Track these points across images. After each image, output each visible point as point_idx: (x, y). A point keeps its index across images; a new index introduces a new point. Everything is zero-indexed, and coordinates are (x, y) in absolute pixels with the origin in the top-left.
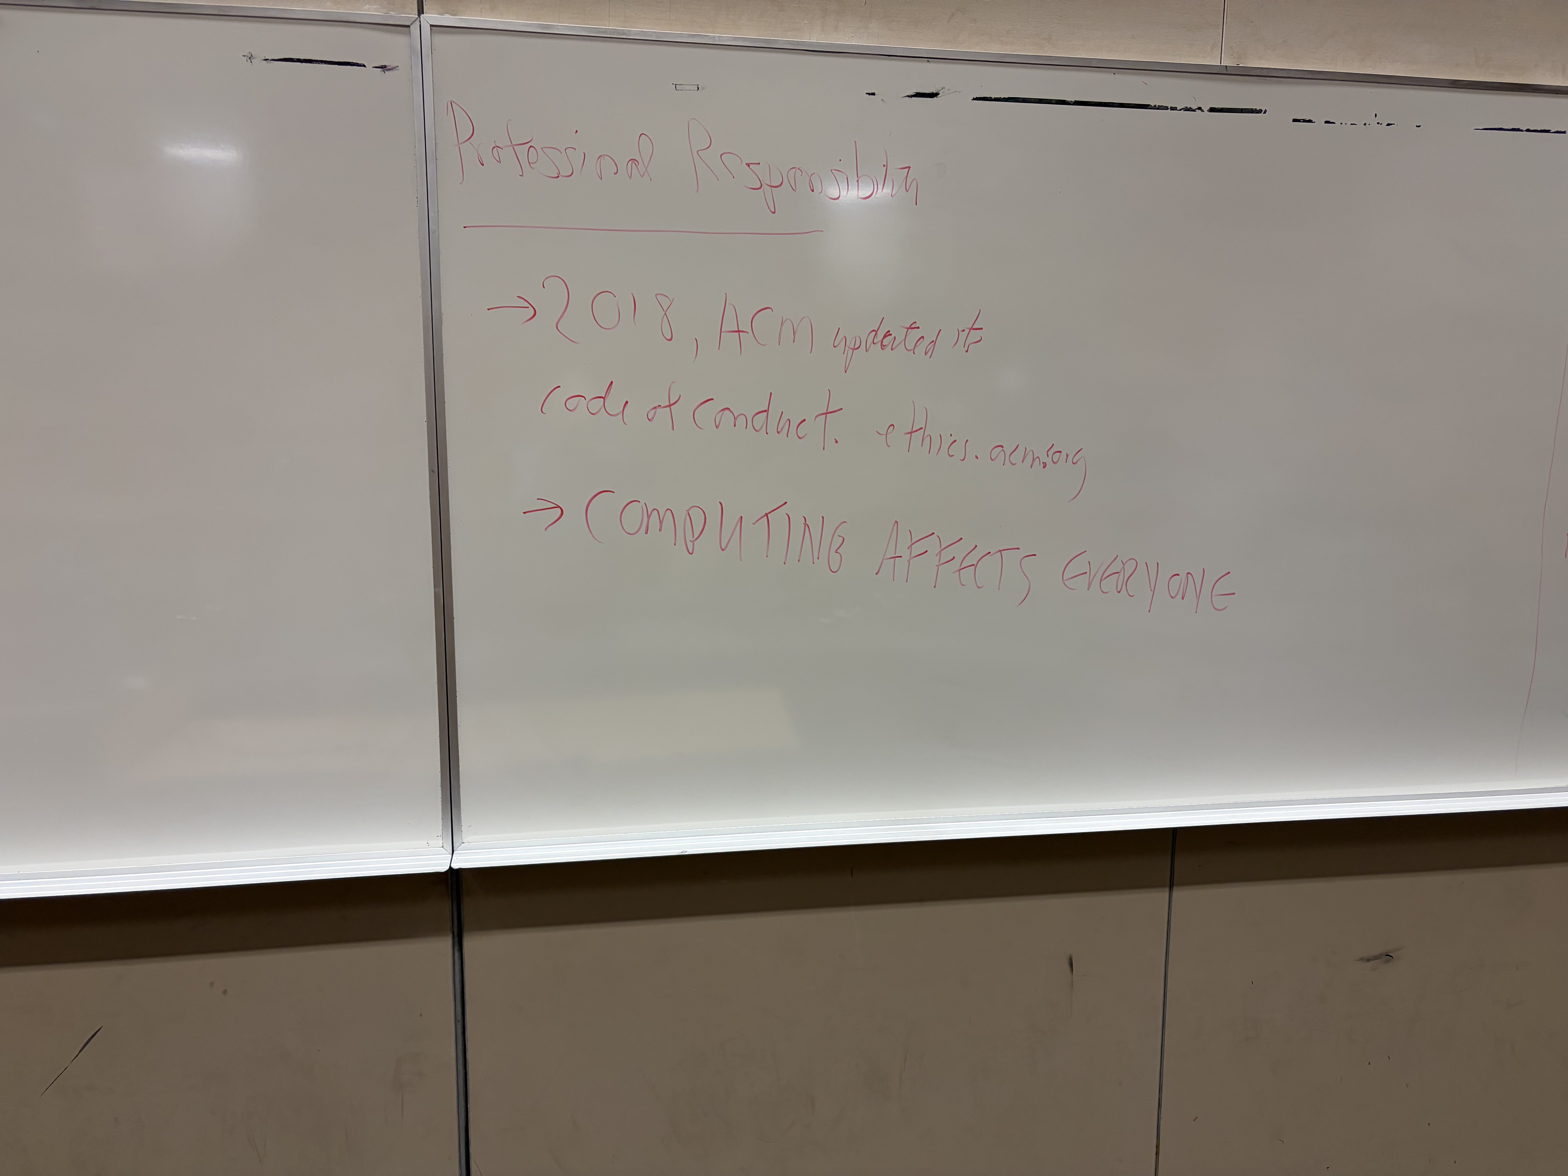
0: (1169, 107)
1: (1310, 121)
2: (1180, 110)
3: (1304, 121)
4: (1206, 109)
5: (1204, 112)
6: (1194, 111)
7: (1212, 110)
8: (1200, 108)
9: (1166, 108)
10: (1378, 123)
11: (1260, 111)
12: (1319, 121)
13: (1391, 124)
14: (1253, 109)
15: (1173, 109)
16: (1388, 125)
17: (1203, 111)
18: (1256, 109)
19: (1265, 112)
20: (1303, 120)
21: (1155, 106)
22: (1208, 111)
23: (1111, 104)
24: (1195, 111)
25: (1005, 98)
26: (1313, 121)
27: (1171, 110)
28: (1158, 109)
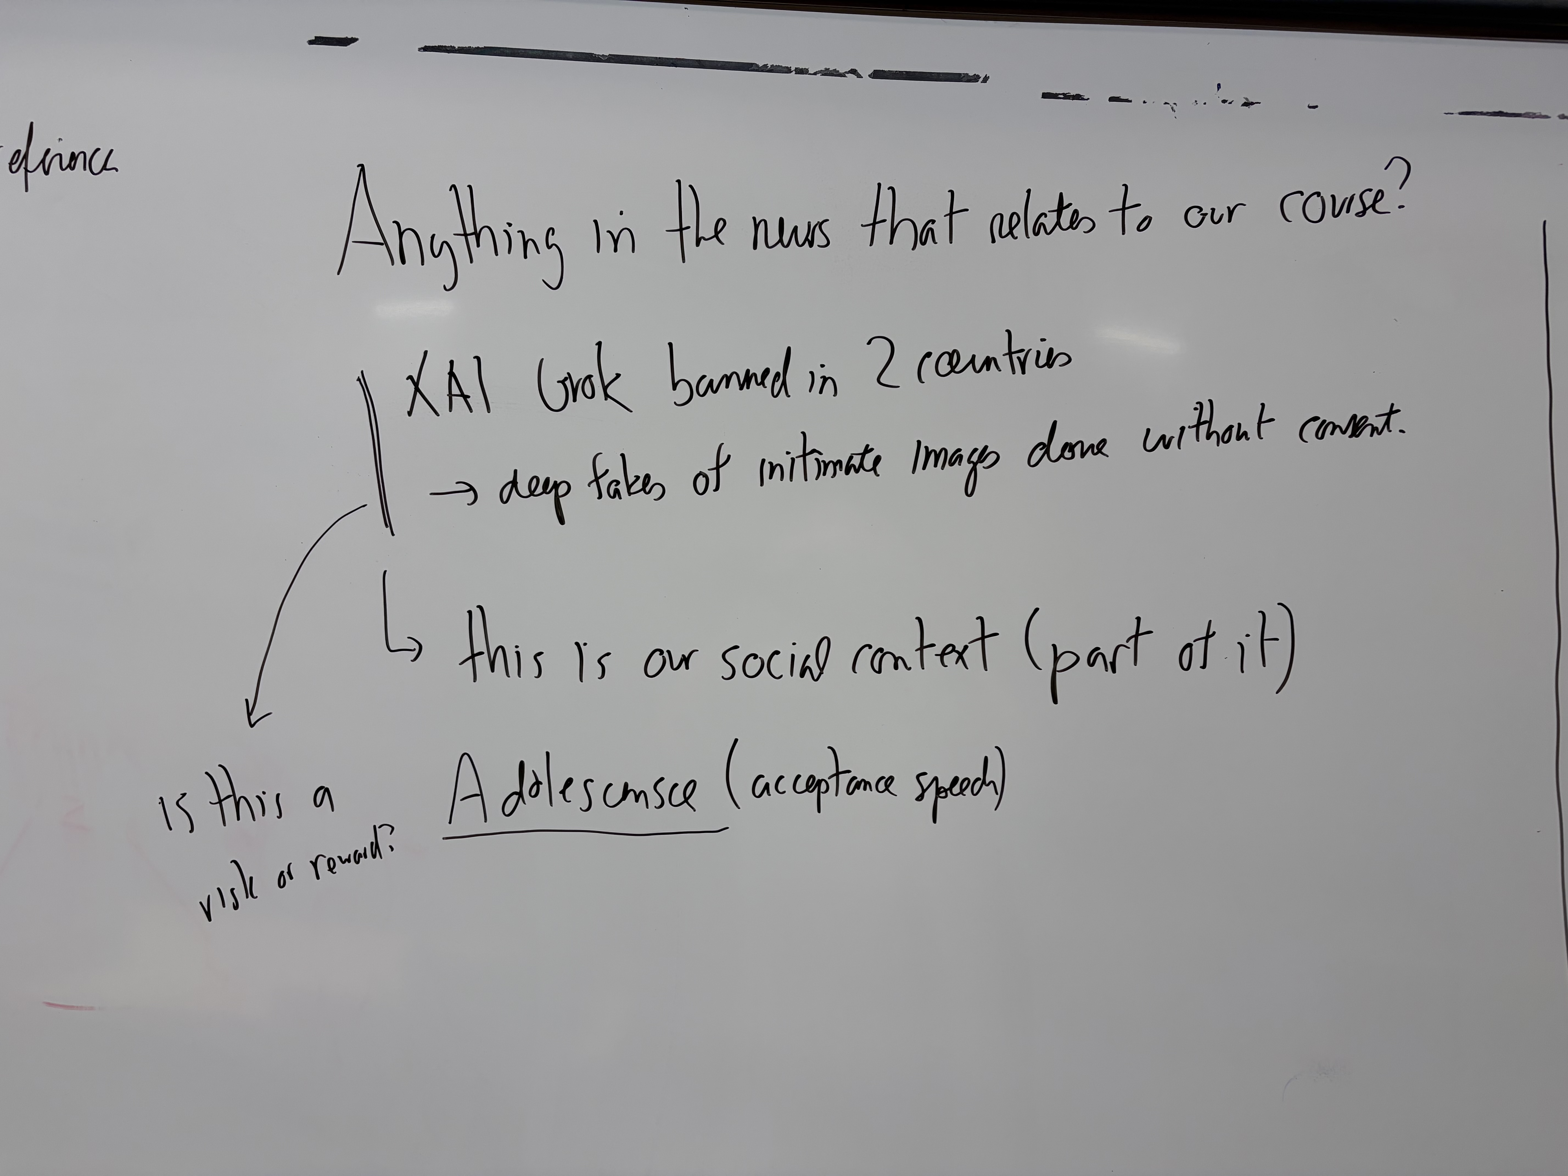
0: (793, 69)
1: (1078, 97)
2: (815, 74)
3: (1066, 96)
4: (865, 72)
5: (862, 77)
6: (842, 75)
7: (877, 74)
8: (853, 72)
9: (788, 70)
10: (1224, 101)
11: (975, 78)
12: (1098, 96)
13: (1252, 104)
14: (960, 74)
15: (800, 71)
16: (1247, 104)
17: (859, 76)
18: (967, 74)
19: (986, 79)
20: (1063, 94)
21: (766, 66)
22: (869, 76)
23: (679, 62)
24: (845, 76)
25: (478, 48)
26: (1085, 98)
27: (796, 74)
28: (771, 71)
